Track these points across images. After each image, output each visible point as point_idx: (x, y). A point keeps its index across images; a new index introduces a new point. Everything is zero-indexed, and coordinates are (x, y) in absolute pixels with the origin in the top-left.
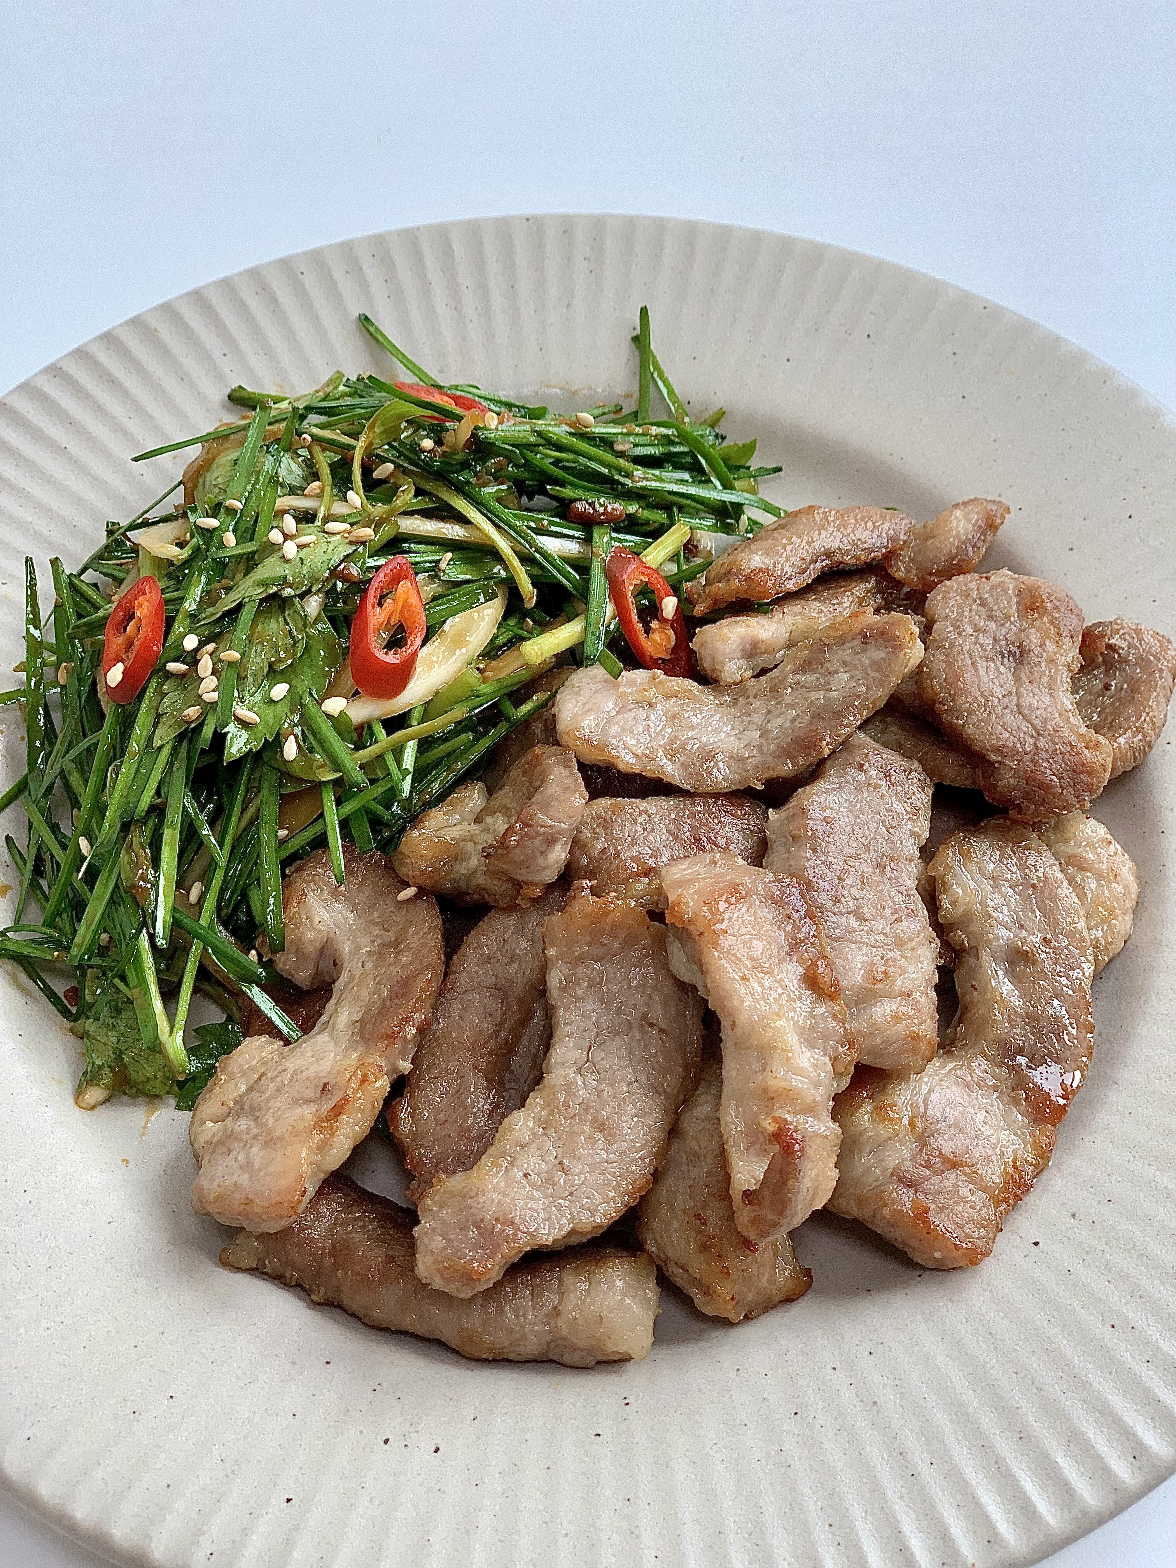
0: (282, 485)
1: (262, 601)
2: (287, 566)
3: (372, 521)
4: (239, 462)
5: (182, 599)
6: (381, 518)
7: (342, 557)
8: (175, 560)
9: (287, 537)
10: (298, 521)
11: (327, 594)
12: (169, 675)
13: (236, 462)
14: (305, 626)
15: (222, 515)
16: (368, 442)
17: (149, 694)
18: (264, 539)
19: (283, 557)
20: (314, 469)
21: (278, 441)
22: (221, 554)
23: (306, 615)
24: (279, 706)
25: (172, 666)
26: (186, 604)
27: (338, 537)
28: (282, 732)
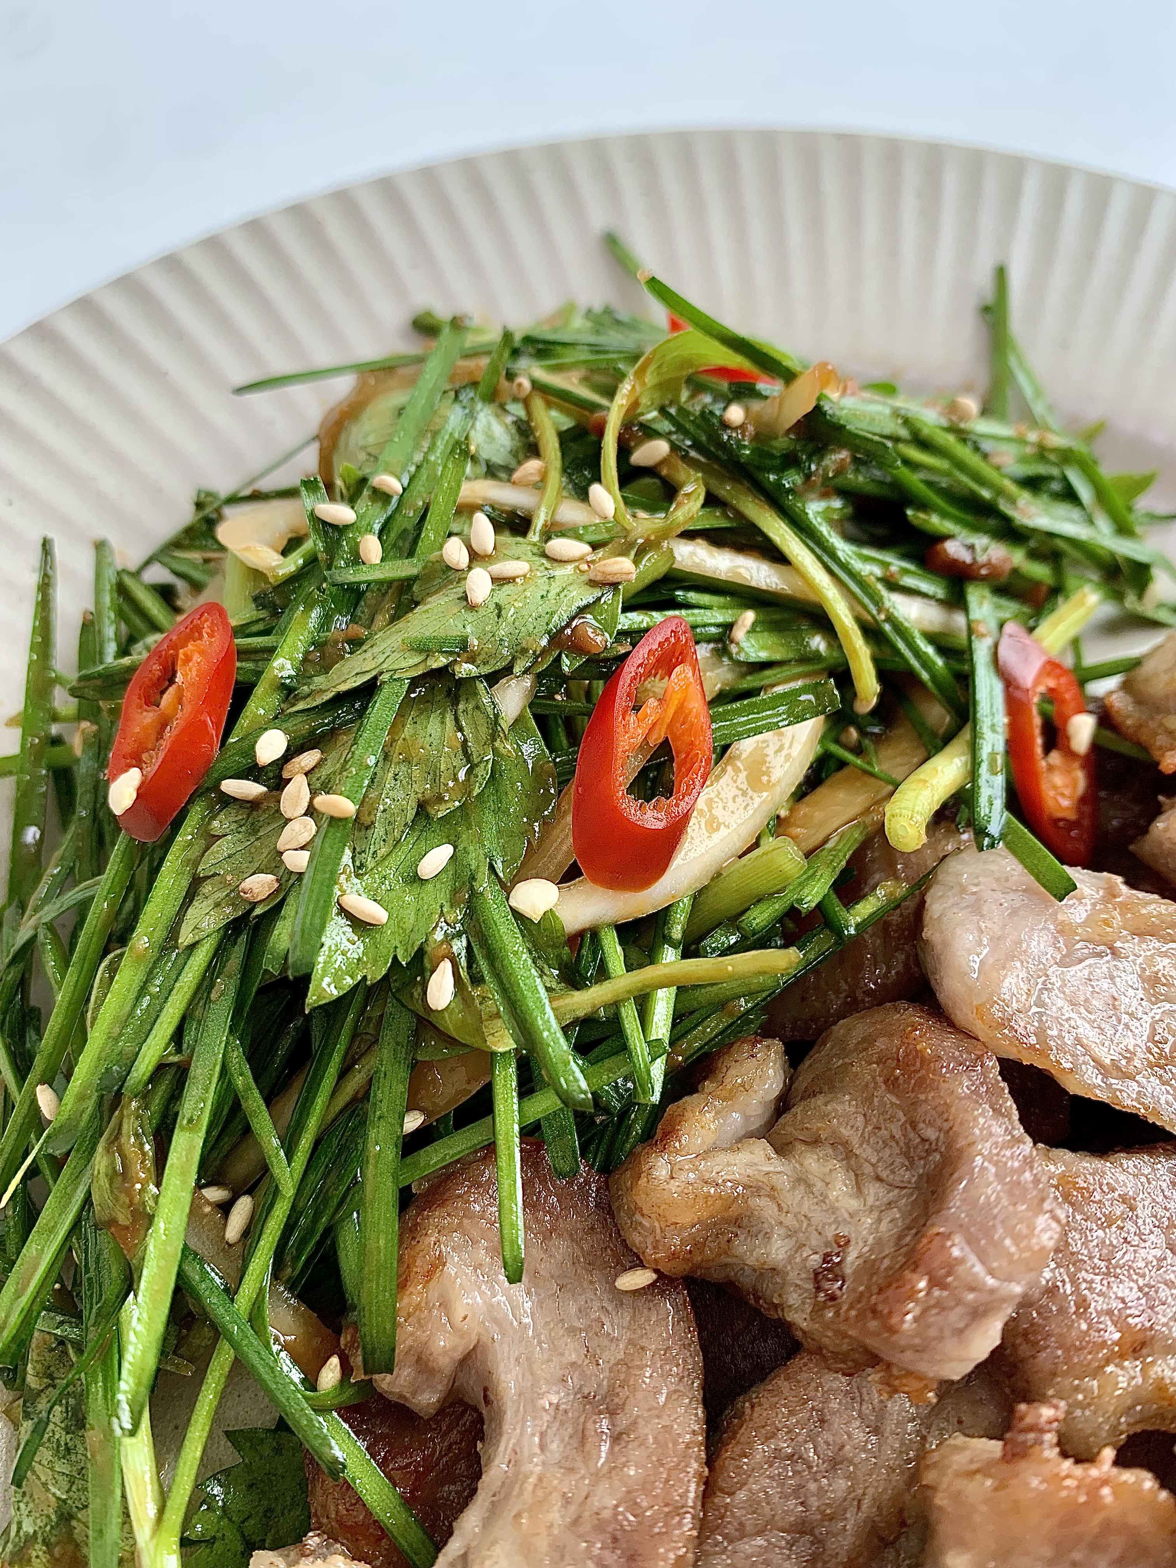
0: (474, 459)
1: (415, 683)
2: (470, 617)
3: (631, 545)
4: (405, 412)
5: (271, 651)
6: (647, 540)
7: (574, 609)
8: (270, 575)
9: (475, 557)
10: (498, 527)
11: (539, 676)
12: (227, 801)
13: (400, 411)
14: (493, 737)
15: (364, 502)
16: (632, 399)
17: (185, 836)
18: (434, 556)
19: (465, 598)
20: (531, 438)
21: (475, 384)
22: (351, 576)
23: (497, 716)
24: (429, 887)
25: (231, 786)
26: (277, 663)
27: (570, 568)
28: (428, 949)
